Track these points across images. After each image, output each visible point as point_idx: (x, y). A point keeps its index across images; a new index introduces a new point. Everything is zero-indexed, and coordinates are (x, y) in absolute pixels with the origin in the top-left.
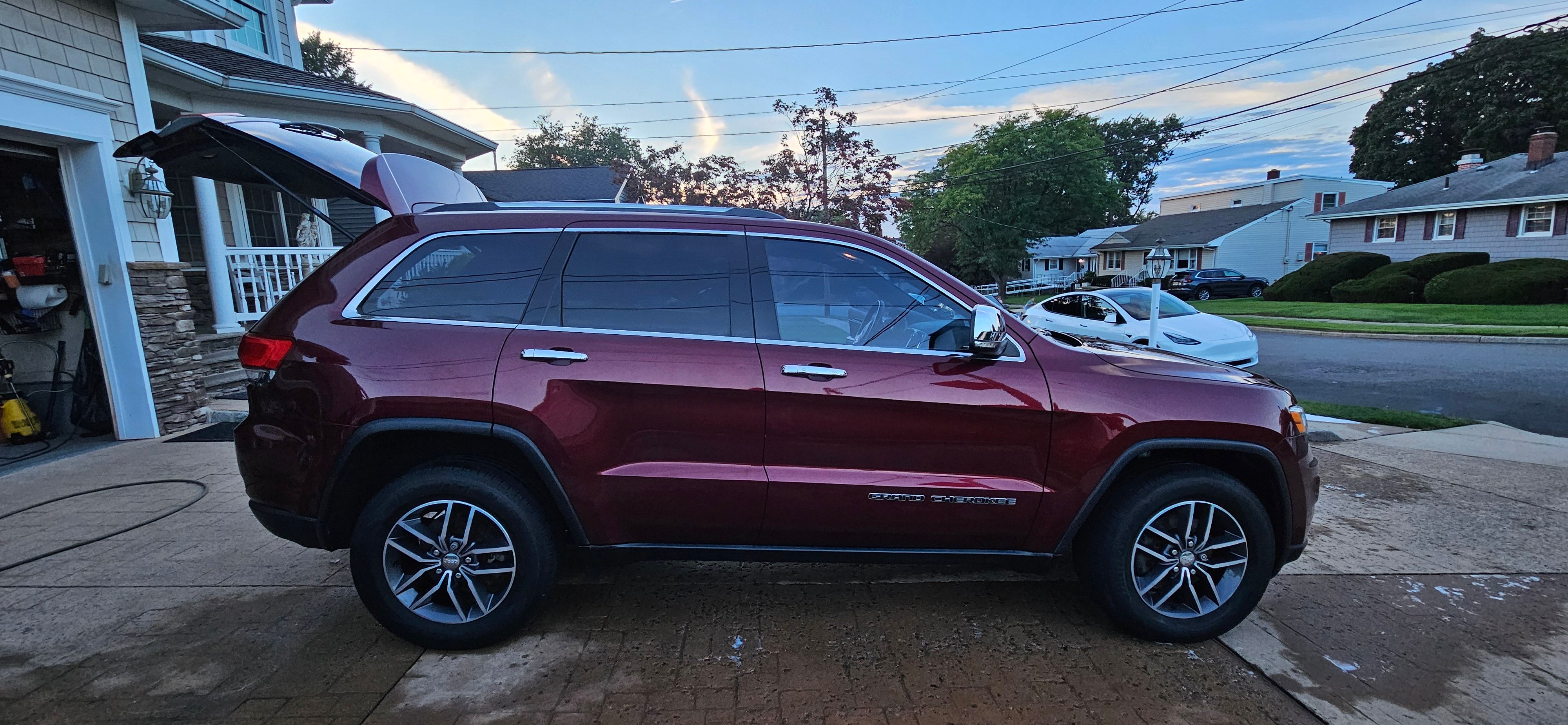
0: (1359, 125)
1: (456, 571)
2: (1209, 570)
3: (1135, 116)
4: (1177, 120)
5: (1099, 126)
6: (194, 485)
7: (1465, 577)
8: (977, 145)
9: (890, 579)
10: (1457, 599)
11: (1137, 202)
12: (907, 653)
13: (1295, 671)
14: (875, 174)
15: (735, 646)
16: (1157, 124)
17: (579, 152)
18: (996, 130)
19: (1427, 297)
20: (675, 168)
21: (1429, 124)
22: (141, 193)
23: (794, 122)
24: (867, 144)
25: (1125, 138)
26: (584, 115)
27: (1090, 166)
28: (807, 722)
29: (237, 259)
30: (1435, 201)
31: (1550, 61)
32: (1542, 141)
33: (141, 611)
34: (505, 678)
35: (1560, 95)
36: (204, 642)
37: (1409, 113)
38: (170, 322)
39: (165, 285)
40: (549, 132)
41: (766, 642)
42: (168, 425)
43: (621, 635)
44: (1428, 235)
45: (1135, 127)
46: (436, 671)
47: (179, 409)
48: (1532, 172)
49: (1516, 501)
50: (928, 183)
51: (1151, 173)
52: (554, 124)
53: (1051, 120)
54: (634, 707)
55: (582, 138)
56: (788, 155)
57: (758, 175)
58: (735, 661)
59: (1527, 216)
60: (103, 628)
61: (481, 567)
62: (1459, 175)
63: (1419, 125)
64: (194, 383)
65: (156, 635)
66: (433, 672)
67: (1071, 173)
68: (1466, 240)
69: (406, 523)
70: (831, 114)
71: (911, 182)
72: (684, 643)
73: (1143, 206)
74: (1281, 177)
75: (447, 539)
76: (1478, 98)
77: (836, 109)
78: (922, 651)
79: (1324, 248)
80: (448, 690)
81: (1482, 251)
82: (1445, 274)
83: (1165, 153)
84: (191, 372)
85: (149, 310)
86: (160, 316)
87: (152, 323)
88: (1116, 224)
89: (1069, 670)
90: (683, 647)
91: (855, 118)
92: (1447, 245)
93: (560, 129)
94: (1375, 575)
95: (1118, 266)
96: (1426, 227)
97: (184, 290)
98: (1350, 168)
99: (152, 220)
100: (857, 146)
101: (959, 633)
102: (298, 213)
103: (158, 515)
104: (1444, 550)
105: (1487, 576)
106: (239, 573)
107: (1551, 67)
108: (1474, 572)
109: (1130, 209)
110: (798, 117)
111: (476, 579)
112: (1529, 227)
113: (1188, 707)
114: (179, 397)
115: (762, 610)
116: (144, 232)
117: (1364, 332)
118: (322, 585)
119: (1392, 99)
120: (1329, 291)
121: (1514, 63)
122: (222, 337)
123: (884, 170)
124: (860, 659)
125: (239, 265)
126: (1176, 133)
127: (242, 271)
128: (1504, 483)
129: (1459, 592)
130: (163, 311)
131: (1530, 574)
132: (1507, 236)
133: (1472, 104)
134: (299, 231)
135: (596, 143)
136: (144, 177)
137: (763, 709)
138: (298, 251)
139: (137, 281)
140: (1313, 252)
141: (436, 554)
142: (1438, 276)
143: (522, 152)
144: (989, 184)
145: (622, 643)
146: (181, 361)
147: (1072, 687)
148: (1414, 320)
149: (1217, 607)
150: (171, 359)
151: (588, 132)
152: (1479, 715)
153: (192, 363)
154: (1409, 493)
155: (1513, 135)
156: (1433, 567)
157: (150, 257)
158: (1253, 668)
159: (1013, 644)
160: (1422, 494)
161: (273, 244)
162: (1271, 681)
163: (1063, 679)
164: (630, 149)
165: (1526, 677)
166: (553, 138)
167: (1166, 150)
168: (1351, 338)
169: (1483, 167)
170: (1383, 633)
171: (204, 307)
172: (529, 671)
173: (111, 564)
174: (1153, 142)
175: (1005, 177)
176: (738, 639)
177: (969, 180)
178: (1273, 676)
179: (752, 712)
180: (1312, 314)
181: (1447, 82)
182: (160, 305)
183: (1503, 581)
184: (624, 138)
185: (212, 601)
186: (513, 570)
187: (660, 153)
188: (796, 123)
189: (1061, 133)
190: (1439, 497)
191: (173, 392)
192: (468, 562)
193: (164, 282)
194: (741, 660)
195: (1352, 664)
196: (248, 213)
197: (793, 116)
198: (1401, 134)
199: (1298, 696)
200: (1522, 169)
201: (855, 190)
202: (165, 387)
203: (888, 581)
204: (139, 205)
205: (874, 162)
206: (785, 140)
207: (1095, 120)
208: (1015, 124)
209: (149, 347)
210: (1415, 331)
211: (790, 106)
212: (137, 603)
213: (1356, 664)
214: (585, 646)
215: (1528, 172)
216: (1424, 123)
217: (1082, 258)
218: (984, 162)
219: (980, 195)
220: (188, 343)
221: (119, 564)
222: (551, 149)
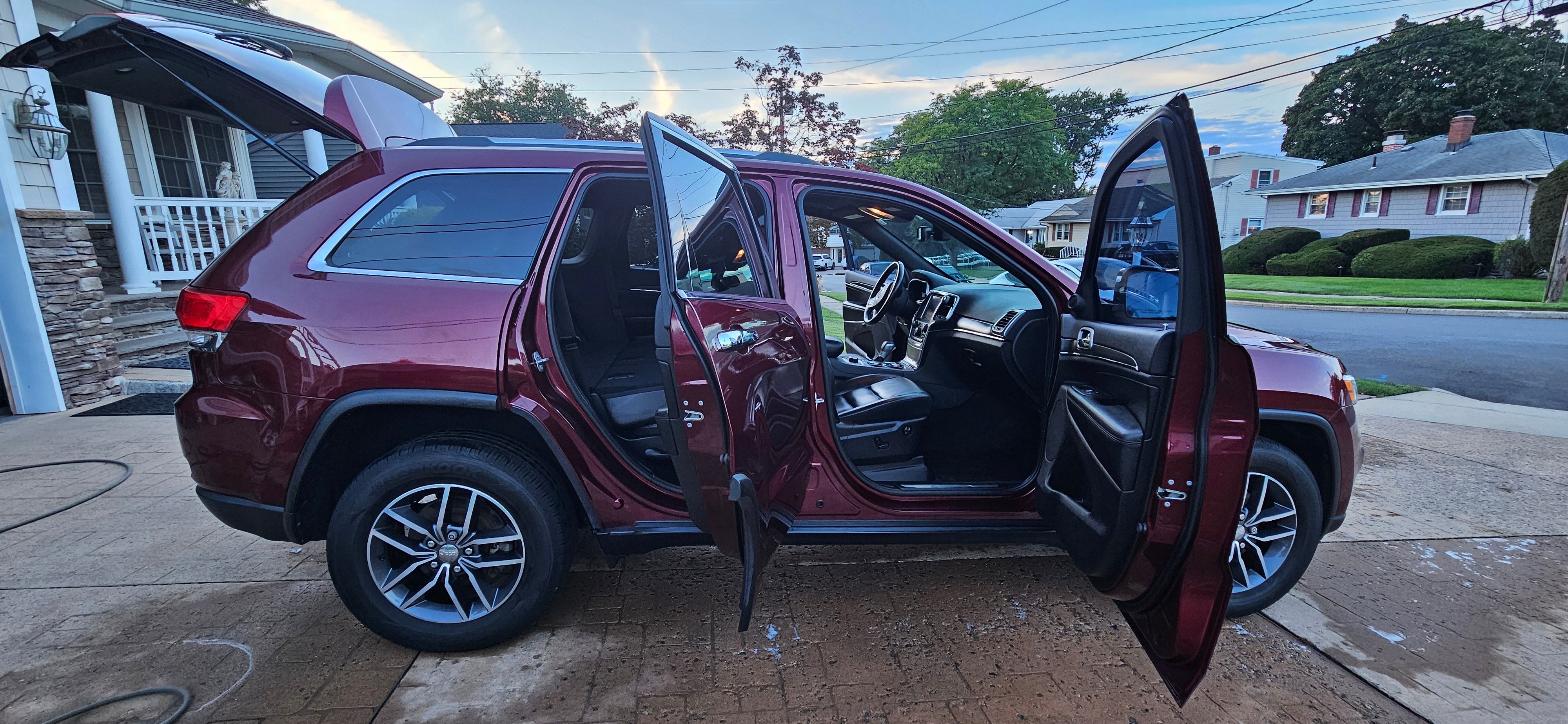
0: (1292, 105)
1: (454, 564)
2: (1258, 543)
3: (1083, 91)
4: (1123, 95)
5: (1048, 99)
6: (112, 465)
7: (1468, 541)
8: (933, 113)
9: (917, 555)
10: (1469, 563)
11: (1082, 175)
12: (955, 637)
13: (1346, 644)
14: (840, 138)
15: (769, 636)
16: (1104, 98)
17: (521, 109)
18: (952, 99)
19: (1353, 271)
20: (630, 126)
21: (1355, 105)
22: (29, 128)
23: (757, 80)
24: (833, 107)
25: (1073, 112)
26: (526, 69)
27: (1042, 138)
28: (868, 721)
29: (149, 210)
30: (1363, 180)
31: (1467, 49)
32: (1462, 124)
33: (62, 618)
34: (518, 683)
35: (1473, 81)
36: (146, 653)
37: (1337, 95)
38: (72, 279)
39: (63, 236)
40: (489, 86)
41: (802, 630)
42: (76, 397)
43: (640, 628)
44: (1355, 213)
45: (1083, 101)
46: (434, 679)
47: (88, 378)
48: (1451, 153)
49: (1484, 464)
50: (884, 150)
51: (1096, 147)
52: (493, 78)
53: (1006, 90)
54: (672, 712)
55: (523, 94)
56: (750, 116)
57: (719, 136)
58: (774, 653)
59: (1445, 195)
60: (14, 639)
61: (484, 559)
62: (1385, 156)
63: (1346, 106)
64: (104, 350)
65: (84, 647)
66: (432, 680)
67: (1024, 144)
68: (1390, 217)
69: (393, 510)
70: (795, 74)
71: (868, 149)
72: (713, 634)
73: (1088, 179)
74: (1221, 153)
75: (444, 529)
76: (1400, 82)
77: (799, 69)
78: (971, 635)
79: (1257, 223)
80: (454, 701)
81: (1404, 228)
82: (1371, 249)
83: (1110, 128)
84: (100, 337)
85: (46, 265)
86: (61, 273)
87: (50, 281)
88: (1062, 197)
89: (1125, 651)
90: (713, 640)
91: (821, 78)
92: (1372, 223)
93: (500, 84)
94: (1387, 541)
95: (1066, 238)
96: (1354, 204)
97: (89, 244)
98: (1282, 147)
99: (45, 161)
100: (821, 108)
101: (1003, 613)
102: (216, 161)
103: (72, 501)
104: (1440, 514)
105: (1487, 539)
106: (180, 568)
107: (1467, 53)
108: (1475, 536)
109: (1076, 182)
110: (761, 76)
111: (477, 572)
112: (1447, 206)
113: (1254, 687)
114: (87, 366)
115: (789, 595)
116: (37, 174)
117: (1302, 303)
118: (284, 579)
119: (1322, 81)
120: (1265, 265)
121: (1434, 49)
122: (134, 298)
123: (849, 134)
124: (907, 646)
125: (151, 218)
126: (1121, 108)
127: (154, 224)
128: (1467, 447)
129: (1468, 556)
130: (62, 267)
131: (1526, 537)
132: (1426, 214)
133: (1394, 87)
134: (218, 182)
135: (540, 100)
136: (32, 110)
137: (817, 708)
138: (220, 204)
139: (29, 231)
140: (1248, 227)
141: (431, 546)
142: (1364, 251)
143: (459, 107)
144: (945, 153)
145: (644, 637)
146: (87, 324)
147: (1135, 670)
148: (1346, 293)
149: (1264, 580)
150: (74, 322)
151: (531, 88)
152: (1534, 684)
153: (101, 326)
154: (1386, 457)
155: (1430, 119)
156: (1437, 531)
157: (43, 203)
158: (1304, 642)
159: (1061, 624)
160: (1399, 459)
161: (189, 195)
162: (1325, 655)
163: (1122, 660)
164: (576, 107)
165: (1561, 643)
166: (492, 93)
167: (1112, 124)
168: (1290, 309)
169: (1407, 148)
170: (1416, 601)
171: (109, 264)
172: (545, 674)
173: (19, 562)
174: (1099, 116)
175: (960, 147)
176: (771, 629)
177: (924, 149)
178: (1326, 650)
179: (805, 711)
180: (1252, 286)
181: (1372, 66)
182: (59, 260)
183: (1503, 544)
184: (569, 95)
185: (151, 602)
186: (522, 561)
187: (615, 110)
188: (759, 82)
189: (1015, 104)
190: (1414, 461)
191: (79, 360)
192: (468, 553)
193: (62, 233)
194: (779, 653)
195: (1398, 635)
196: (157, 159)
197: (756, 74)
198: (1329, 115)
199: (1356, 670)
200: (1441, 150)
201: (819, 154)
202: (69, 353)
203: (915, 560)
204: (28, 142)
205: (838, 125)
206: (747, 100)
207: (1048, 91)
208: (971, 93)
209: (48, 308)
210: (1349, 303)
211: (752, 63)
212: (56, 608)
213: (1402, 635)
214: (603, 642)
215: (1447, 153)
216: (1350, 105)
217: (1031, 230)
218: (940, 131)
219: (935, 164)
220: (95, 304)
221: (29, 561)
222: (491, 104)
